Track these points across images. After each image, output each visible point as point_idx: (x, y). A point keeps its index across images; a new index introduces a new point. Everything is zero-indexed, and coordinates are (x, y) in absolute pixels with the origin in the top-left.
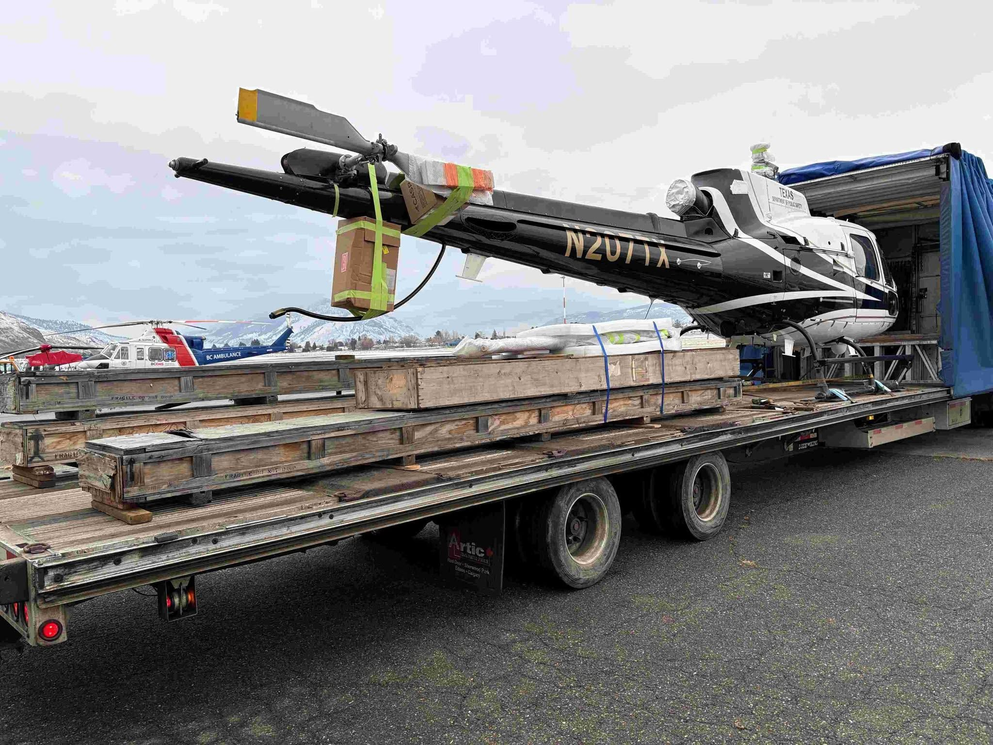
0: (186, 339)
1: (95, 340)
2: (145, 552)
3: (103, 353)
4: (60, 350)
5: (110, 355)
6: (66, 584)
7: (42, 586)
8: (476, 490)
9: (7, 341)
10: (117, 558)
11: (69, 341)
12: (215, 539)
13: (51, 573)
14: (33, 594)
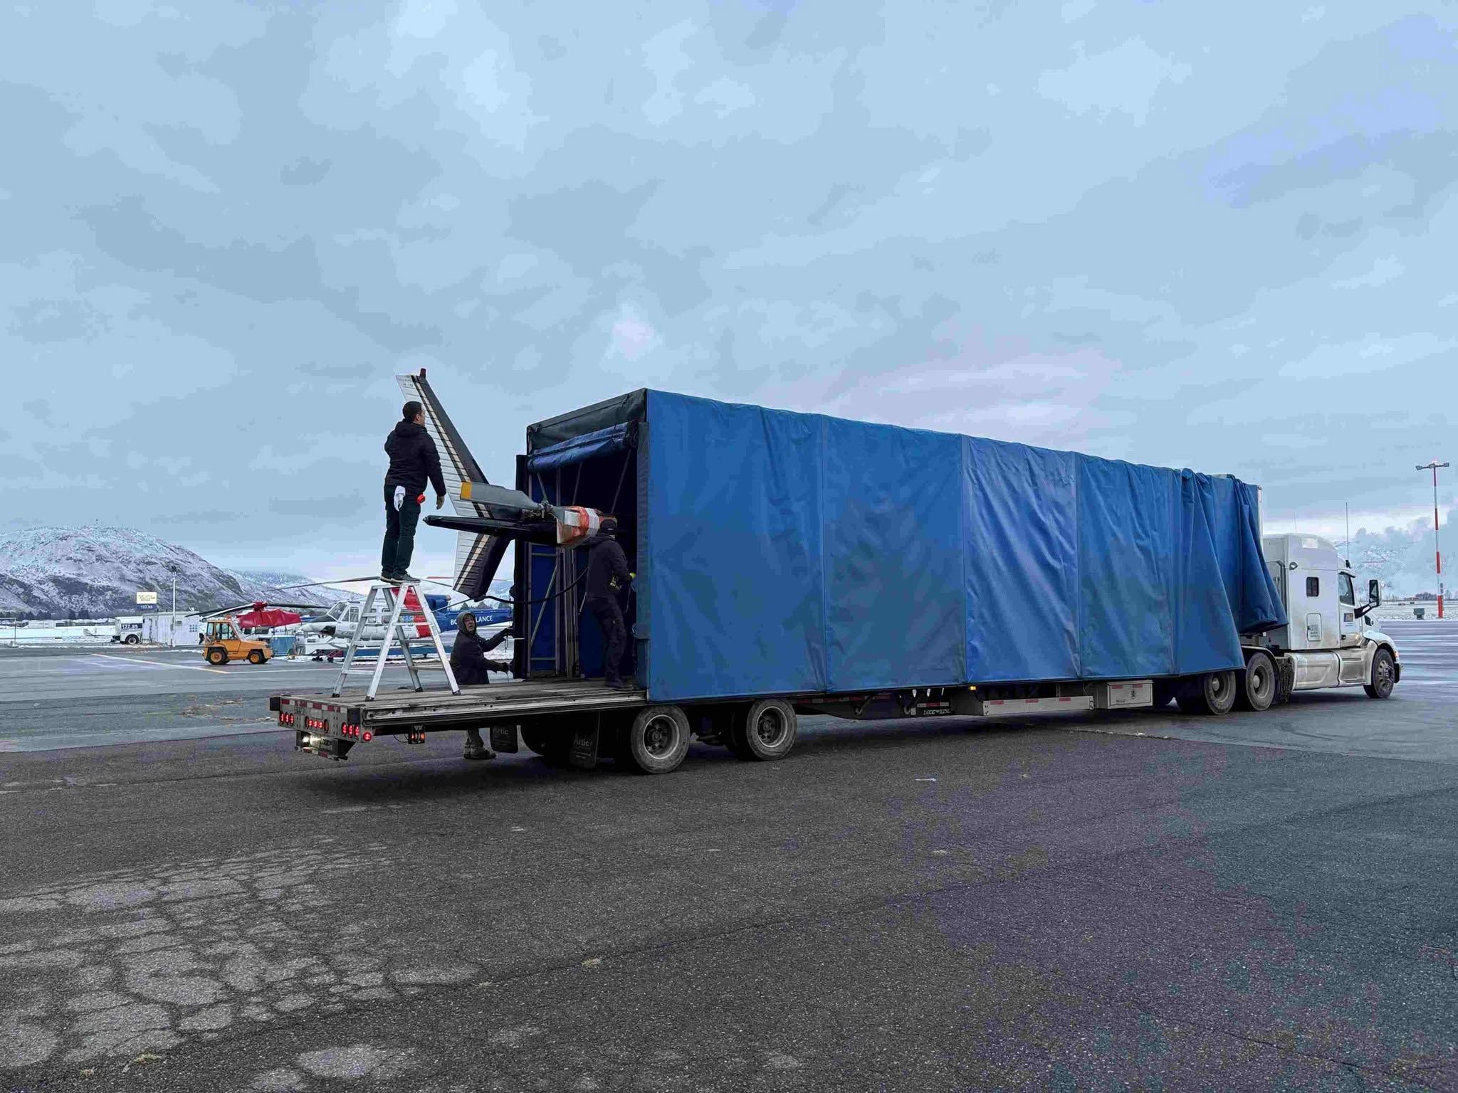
0: (427, 597)
1: (305, 593)
2: (405, 710)
3: (329, 613)
4: (277, 608)
5: (338, 616)
6: (374, 718)
7: (366, 717)
8: (577, 702)
9: (193, 591)
10: (393, 711)
11: (273, 594)
12: (435, 708)
13: (369, 713)
14: (362, 720)
